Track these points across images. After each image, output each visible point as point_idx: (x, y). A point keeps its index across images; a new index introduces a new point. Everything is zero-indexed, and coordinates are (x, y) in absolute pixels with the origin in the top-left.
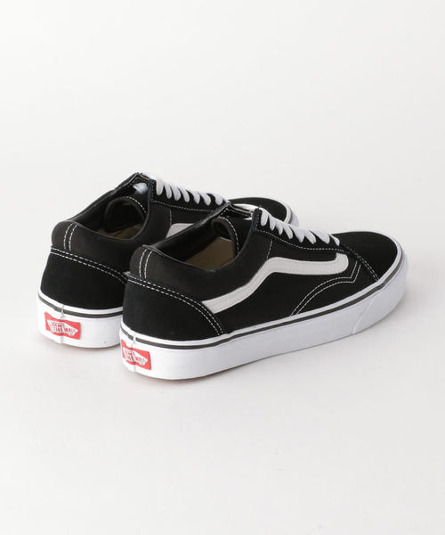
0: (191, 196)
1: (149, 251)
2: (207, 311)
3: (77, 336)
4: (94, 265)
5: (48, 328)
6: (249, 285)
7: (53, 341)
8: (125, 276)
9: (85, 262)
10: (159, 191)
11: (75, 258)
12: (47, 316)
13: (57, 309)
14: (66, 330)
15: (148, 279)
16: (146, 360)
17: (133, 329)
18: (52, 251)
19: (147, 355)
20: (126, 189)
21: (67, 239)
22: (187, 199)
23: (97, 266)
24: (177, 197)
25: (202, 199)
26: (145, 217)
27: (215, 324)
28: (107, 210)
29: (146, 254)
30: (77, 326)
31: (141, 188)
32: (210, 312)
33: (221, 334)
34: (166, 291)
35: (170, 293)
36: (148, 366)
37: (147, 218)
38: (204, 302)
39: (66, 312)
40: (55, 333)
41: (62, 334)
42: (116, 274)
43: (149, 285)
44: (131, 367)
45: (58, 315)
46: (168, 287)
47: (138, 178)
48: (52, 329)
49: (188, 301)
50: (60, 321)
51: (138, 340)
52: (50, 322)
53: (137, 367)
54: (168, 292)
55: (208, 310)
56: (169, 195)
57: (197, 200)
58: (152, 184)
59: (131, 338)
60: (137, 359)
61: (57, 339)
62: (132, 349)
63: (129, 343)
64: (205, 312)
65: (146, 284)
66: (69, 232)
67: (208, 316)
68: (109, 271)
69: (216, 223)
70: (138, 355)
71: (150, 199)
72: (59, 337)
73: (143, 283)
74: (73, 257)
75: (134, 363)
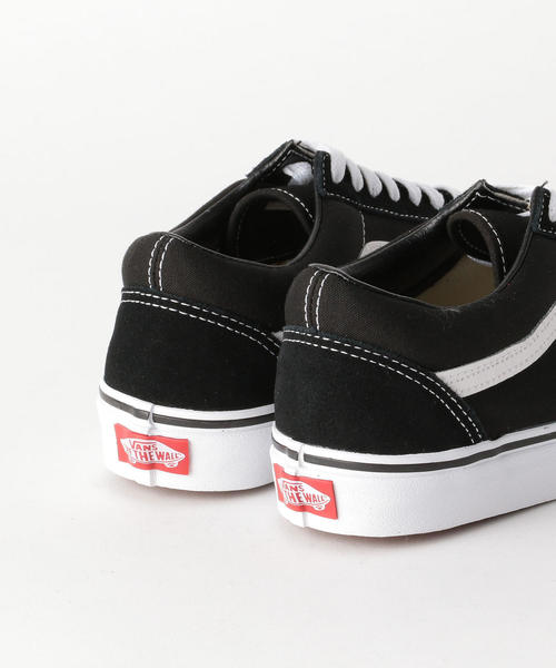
0: (403, 189)
1: (322, 274)
2: (447, 392)
3: (184, 468)
4: (213, 318)
5: (123, 456)
6: (530, 339)
7: (134, 483)
8: (276, 340)
9: (194, 312)
10: (337, 174)
11: (173, 305)
12: (121, 431)
13: (139, 414)
14: (160, 456)
15: (324, 331)
16: (327, 499)
17: (297, 438)
18: (125, 297)
19: (328, 487)
20: (270, 174)
21: (155, 268)
22: (395, 195)
23: (217, 319)
24: (375, 190)
25: (425, 197)
26: (311, 224)
27: (464, 419)
28: (232, 218)
29: (317, 281)
30: (183, 446)
31: (299, 172)
32: (454, 394)
33: (478, 441)
34: (360, 353)
35: (370, 356)
36: (332, 511)
37: (315, 228)
38: (440, 375)
39: (158, 419)
40: (139, 465)
41: (152, 466)
42: (257, 336)
43: (326, 343)
44: (297, 518)
45: (142, 426)
46: (365, 344)
47: (293, 152)
48: (132, 455)
49: (406, 371)
50: (148, 437)
51: (308, 458)
52: (126, 442)
53: (309, 515)
54: (365, 355)
55: (448, 389)
56: (358, 185)
57: (417, 199)
58: (322, 161)
59: (294, 455)
60: (308, 498)
61: (143, 477)
62: (296, 478)
63: (291, 466)
64: (443, 395)
65: (321, 342)
66: (158, 253)
67: (451, 403)
68: (242, 329)
69: (456, 223)
70: (308, 489)
71: (319, 191)
72: (147, 472)
73: (314, 341)
74: (168, 304)
75: (303, 508)
